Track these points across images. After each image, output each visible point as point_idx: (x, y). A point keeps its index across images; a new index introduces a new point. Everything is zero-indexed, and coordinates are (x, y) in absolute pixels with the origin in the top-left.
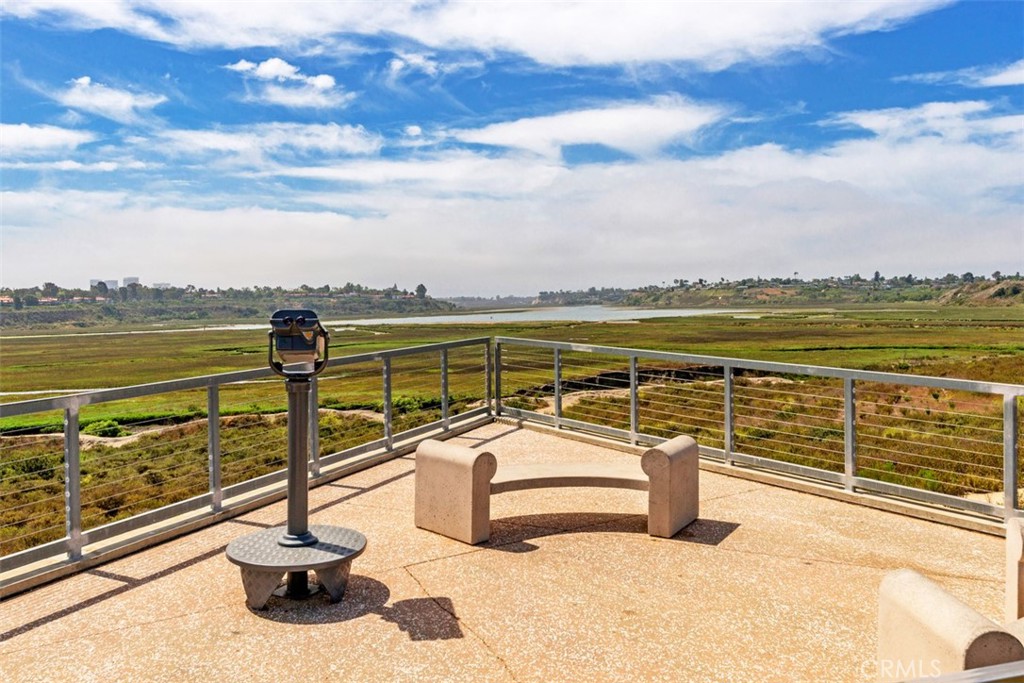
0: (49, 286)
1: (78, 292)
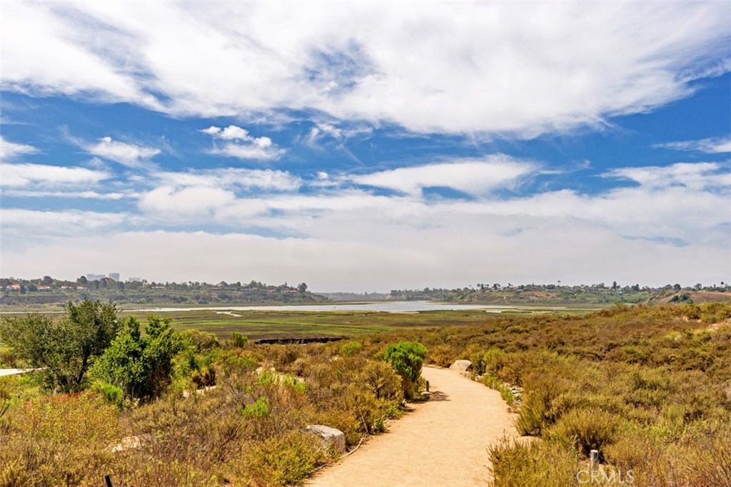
0: (47, 278)
1: (66, 283)
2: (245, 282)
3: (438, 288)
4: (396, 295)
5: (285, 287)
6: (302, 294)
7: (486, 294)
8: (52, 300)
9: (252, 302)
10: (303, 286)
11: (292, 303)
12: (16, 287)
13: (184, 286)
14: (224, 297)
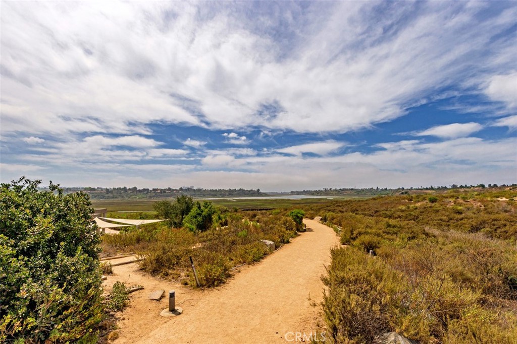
0: (169, 188)
1: (175, 190)
2: (238, 189)
3: (308, 190)
4: (293, 193)
5: (252, 190)
6: (258, 193)
7: (326, 192)
8: (171, 196)
9: (240, 196)
10: (258, 190)
11: (254, 196)
12: (159, 191)
13: (216, 190)
14: (230, 194)
